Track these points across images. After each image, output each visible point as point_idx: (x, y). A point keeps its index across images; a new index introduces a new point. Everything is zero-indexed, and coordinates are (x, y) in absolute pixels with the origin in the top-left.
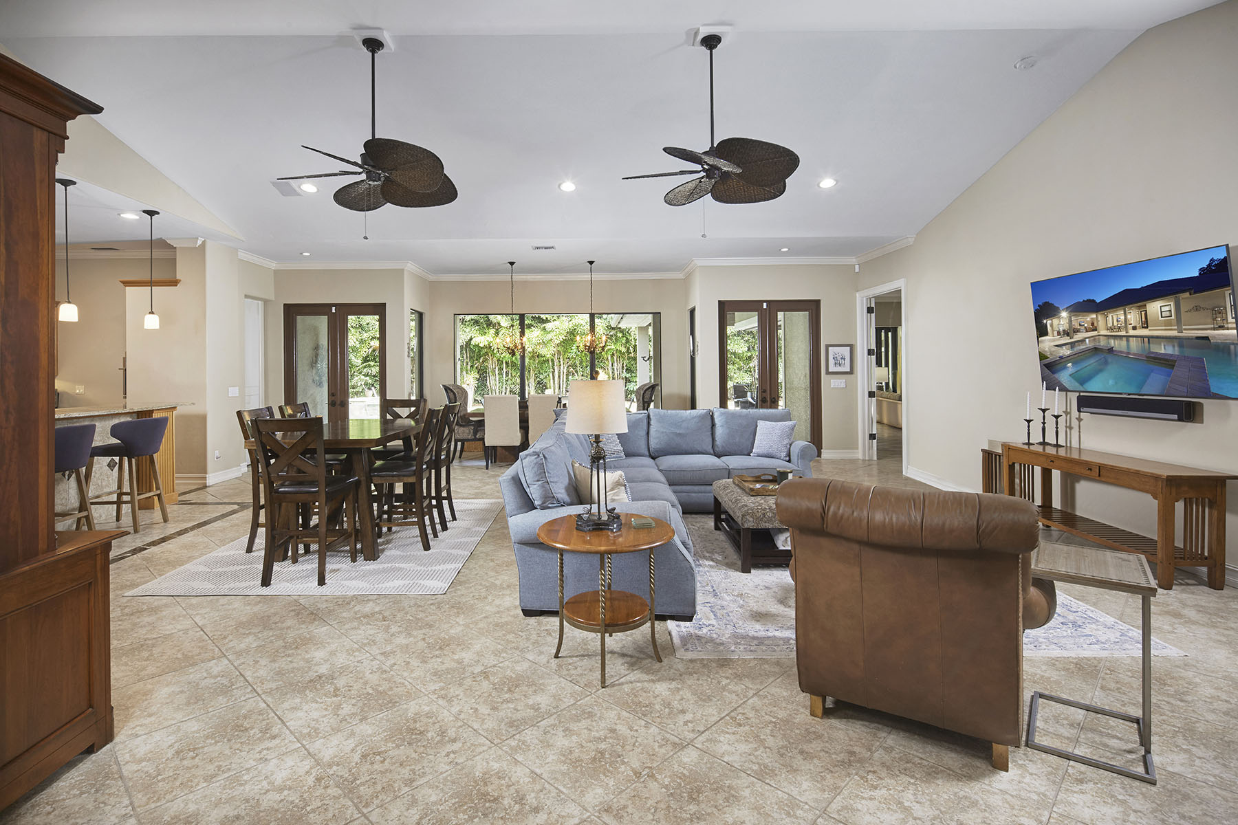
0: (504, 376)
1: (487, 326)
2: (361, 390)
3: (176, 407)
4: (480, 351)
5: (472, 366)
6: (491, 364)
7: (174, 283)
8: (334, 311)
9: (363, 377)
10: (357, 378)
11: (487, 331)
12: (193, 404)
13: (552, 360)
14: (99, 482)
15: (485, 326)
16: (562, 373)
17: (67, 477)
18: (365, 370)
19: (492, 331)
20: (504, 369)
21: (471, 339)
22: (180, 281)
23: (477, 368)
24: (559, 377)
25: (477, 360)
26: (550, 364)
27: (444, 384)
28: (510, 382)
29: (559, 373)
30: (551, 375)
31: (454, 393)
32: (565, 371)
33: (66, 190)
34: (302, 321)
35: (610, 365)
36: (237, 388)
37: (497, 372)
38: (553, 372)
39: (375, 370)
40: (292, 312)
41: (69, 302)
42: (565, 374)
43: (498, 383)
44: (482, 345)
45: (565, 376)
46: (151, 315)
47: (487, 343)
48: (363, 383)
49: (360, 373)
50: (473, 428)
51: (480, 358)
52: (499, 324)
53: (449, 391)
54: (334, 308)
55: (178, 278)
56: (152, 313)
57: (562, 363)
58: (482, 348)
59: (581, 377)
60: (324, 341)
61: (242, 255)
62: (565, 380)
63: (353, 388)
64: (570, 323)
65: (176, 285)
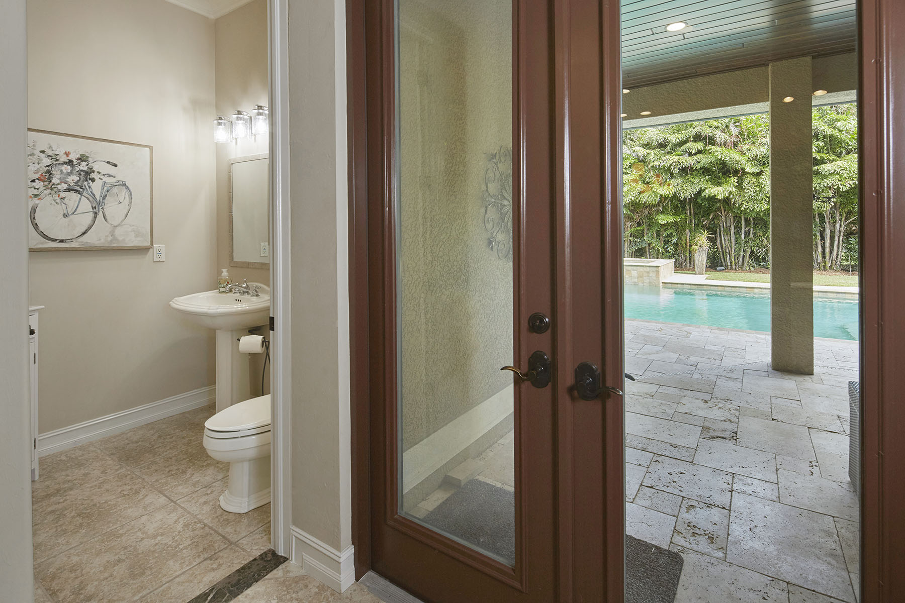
0: (743, 236)
6: (724, 220)
11: (724, 180)
15: (721, 174)
19: (733, 180)
23: (703, 226)
24: (832, 238)
25: (705, 216)
26: (818, 219)
28: (750, 243)
29: (833, 232)
30: (818, 234)
32: (843, 230)
37: (732, 232)
38: (822, 232)
42: (842, 234)
43: (733, 243)
44: (717, 198)
45: (842, 238)
47: (725, 195)
57: (837, 218)
62: (842, 243)
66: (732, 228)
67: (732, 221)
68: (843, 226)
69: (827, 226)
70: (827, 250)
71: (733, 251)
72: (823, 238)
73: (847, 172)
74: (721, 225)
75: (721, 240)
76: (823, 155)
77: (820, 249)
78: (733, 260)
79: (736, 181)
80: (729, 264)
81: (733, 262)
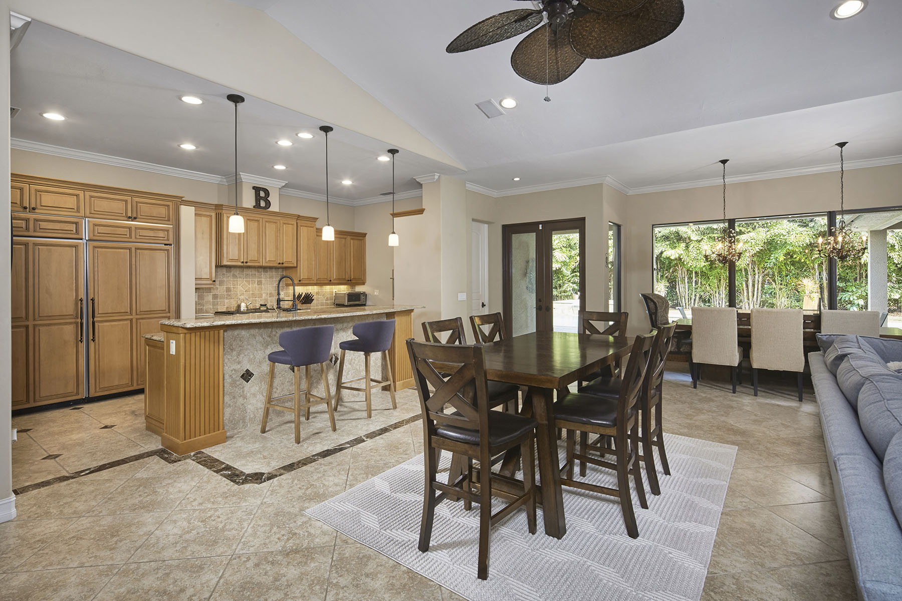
0: (694, 284)
1: (677, 241)
2: (570, 294)
3: (413, 310)
4: (670, 263)
5: (662, 276)
6: (680, 273)
7: (421, 211)
8: (541, 228)
9: (571, 284)
10: (567, 285)
11: (677, 245)
12: (424, 307)
13: (746, 270)
14: (358, 367)
15: (675, 241)
16: (757, 282)
17: (333, 363)
18: (572, 279)
19: (683, 245)
20: (694, 278)
21: (662, 253)
22: (425, 209)
23: (667, 277)
24: (754, 285)
25: (667, 270)
26: (744, 273)
27: (643, 293)
28: (699, 290)
29: (754, 281)
30: (744, 283)
31: (655, 303)
32: (760, 280)
33: (326, 135)
34: (516, 239)
35: (817, 274)
36: (465, 294)
37: (686, 281)
38: (747, 281)
39: (577, 280)
40: (509, 231)
41: (329, 225)
42: (760, 283)
43: (687, 290)
44: (672, 258)
45: (760, 285)
46: (393, 235)
47: (677, 256)
48: (571, 289)
49: (569, 281)
50: (676, 340)
51: (670, 268)
52: (689, 238)
53: (649, 301)
54: (541, 226)
55: (423, 208)
56: (394, 233)
57: (756, 271)
58: (672, 260)
59: (780, 286)
60: (533, 254)
61: (470, 186)
62: (760, 289)
63: (564, 293)
64: (768, 233)
65: (422, 213)
66: (686, 279)
67: (686, 274)
68: (760, 277)
69: (750, 277)
70: (750, 294)
71: (687, 295)
72: (747, 286)
73: (755, 241)
74: (679, 276)
75: (679, 288)
76: (741, 228)
77: (745, 294)
78: (687, 302)
79: (684, 246)
80: (684, 305)
81: (687, 304)
